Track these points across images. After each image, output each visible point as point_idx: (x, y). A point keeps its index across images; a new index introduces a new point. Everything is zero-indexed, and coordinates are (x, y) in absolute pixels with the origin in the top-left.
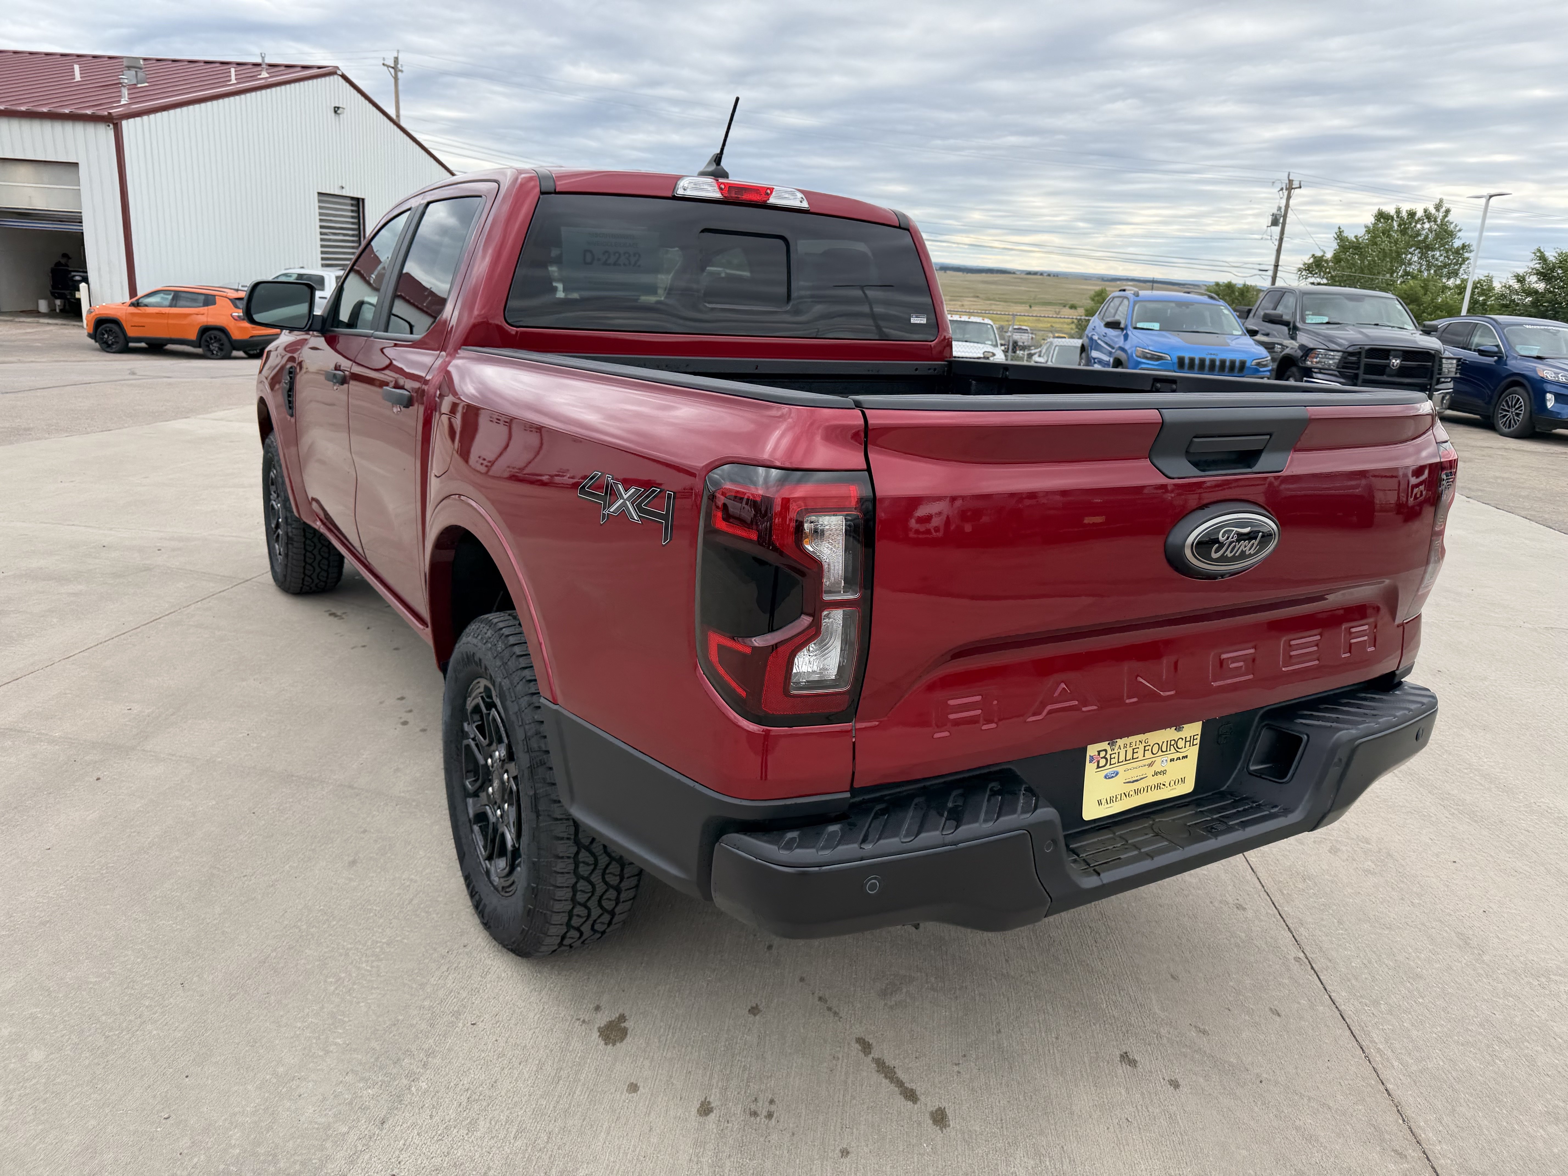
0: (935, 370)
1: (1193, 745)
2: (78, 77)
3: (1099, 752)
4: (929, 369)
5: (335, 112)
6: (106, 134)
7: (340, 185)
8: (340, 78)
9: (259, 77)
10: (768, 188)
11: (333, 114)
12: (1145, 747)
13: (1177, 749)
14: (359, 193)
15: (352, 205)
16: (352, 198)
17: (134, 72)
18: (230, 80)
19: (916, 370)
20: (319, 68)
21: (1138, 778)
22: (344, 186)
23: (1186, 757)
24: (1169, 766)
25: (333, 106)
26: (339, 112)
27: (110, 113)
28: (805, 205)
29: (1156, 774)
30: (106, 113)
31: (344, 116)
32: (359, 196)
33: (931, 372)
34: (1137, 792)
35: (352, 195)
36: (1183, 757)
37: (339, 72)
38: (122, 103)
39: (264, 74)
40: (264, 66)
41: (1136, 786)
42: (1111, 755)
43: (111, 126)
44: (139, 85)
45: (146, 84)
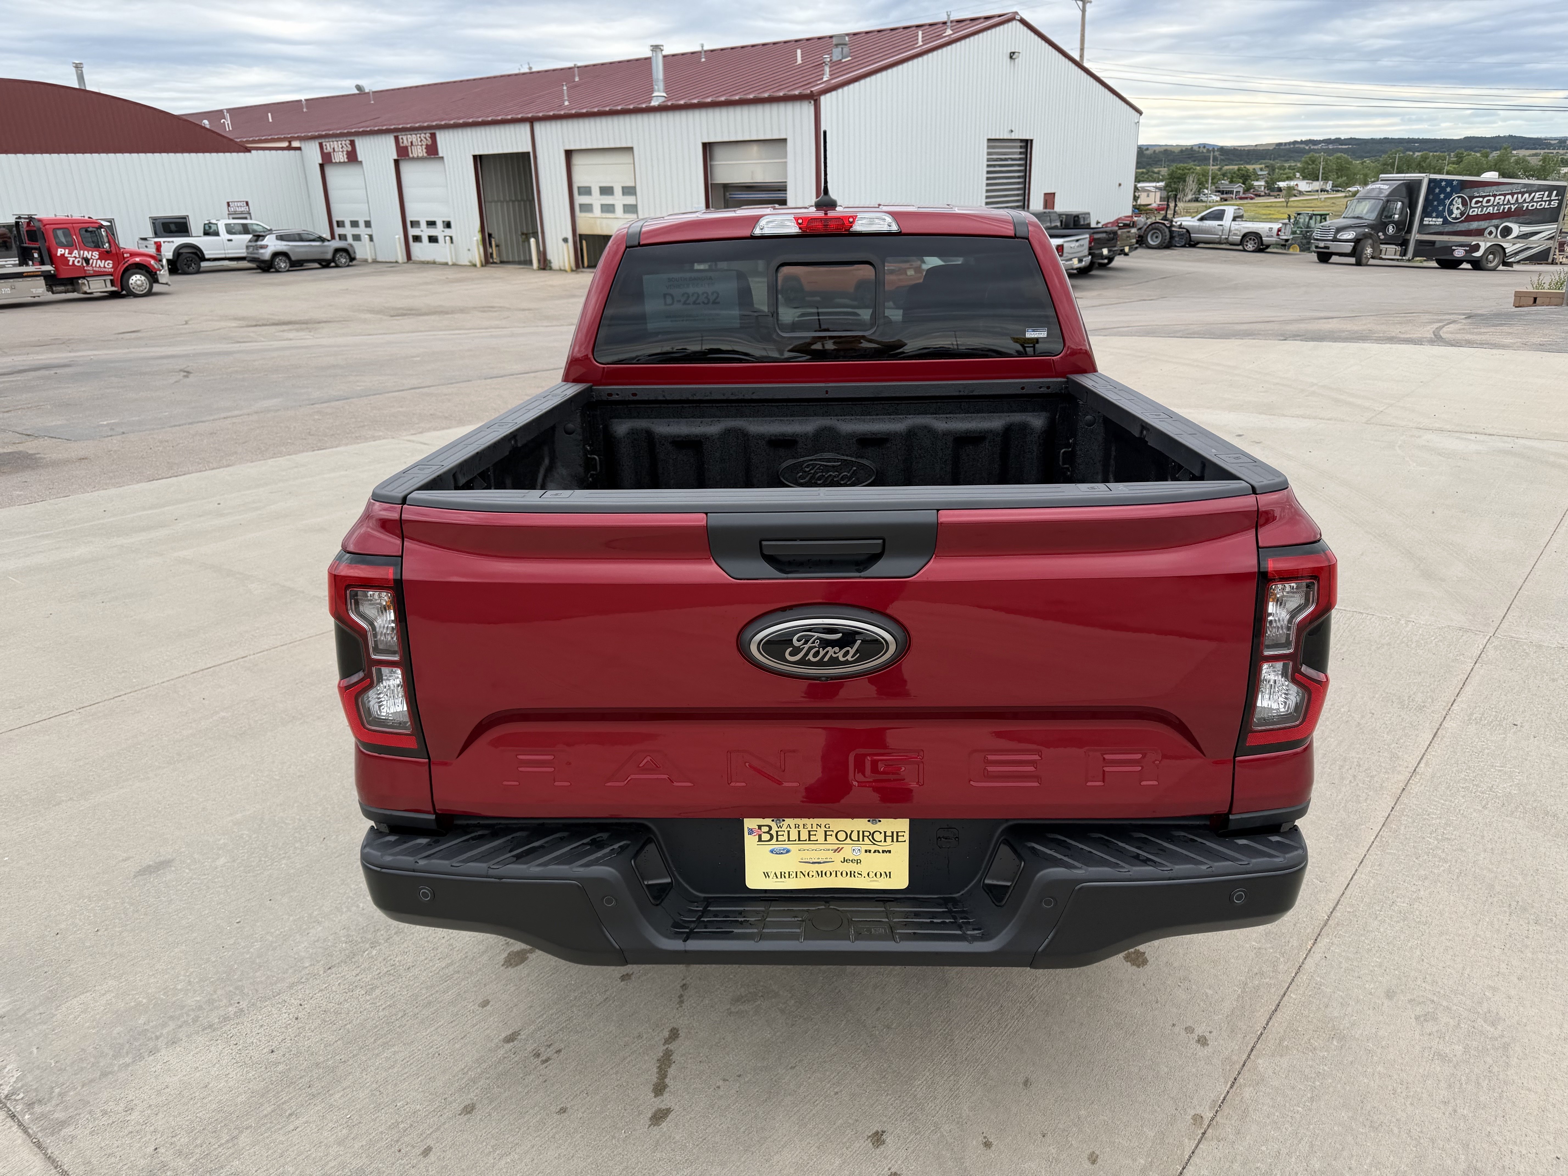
0: (1048, 388)
1: (897, 841)
2: (799, 61)
3: (760, 827)
4: (1040, 388)
5: (1011, 57)
6: (807, 109)
7: (1010, 129)
8: (1018, 23)
9: (944, 35)
10: (850, 217)
11: (1009, 60)
12: (826, 832)
13: (874, 841)
14: (1028, 135)
15: (1021, 147)
16: (1022, 141)
17: (840, 49)
18: (917, 43)
19: (1023, 388)
20: (1000, 16)
21: (822, 861)
22: (1013, 129)
23: (890, 852)
24: (863, 856)
25: (1009, 51)
26: (1014, 57)
27: (811, 91)
28: (894, 228)
29: (845, 861)
30: (809, 92)
31: (1019, 61)
32: (1028, 138)
33: (1043, 390)
34: (821, 874)
35: (1021, 137)
36: (883, 852)
37: (1018, 17)
38: (825, 79)
39: (949, 32)
40: (949, 24)
41: (819, 868)
42: (777, 832)
43: (813, 102)
44: (844, 60)
45: (850, 58)
